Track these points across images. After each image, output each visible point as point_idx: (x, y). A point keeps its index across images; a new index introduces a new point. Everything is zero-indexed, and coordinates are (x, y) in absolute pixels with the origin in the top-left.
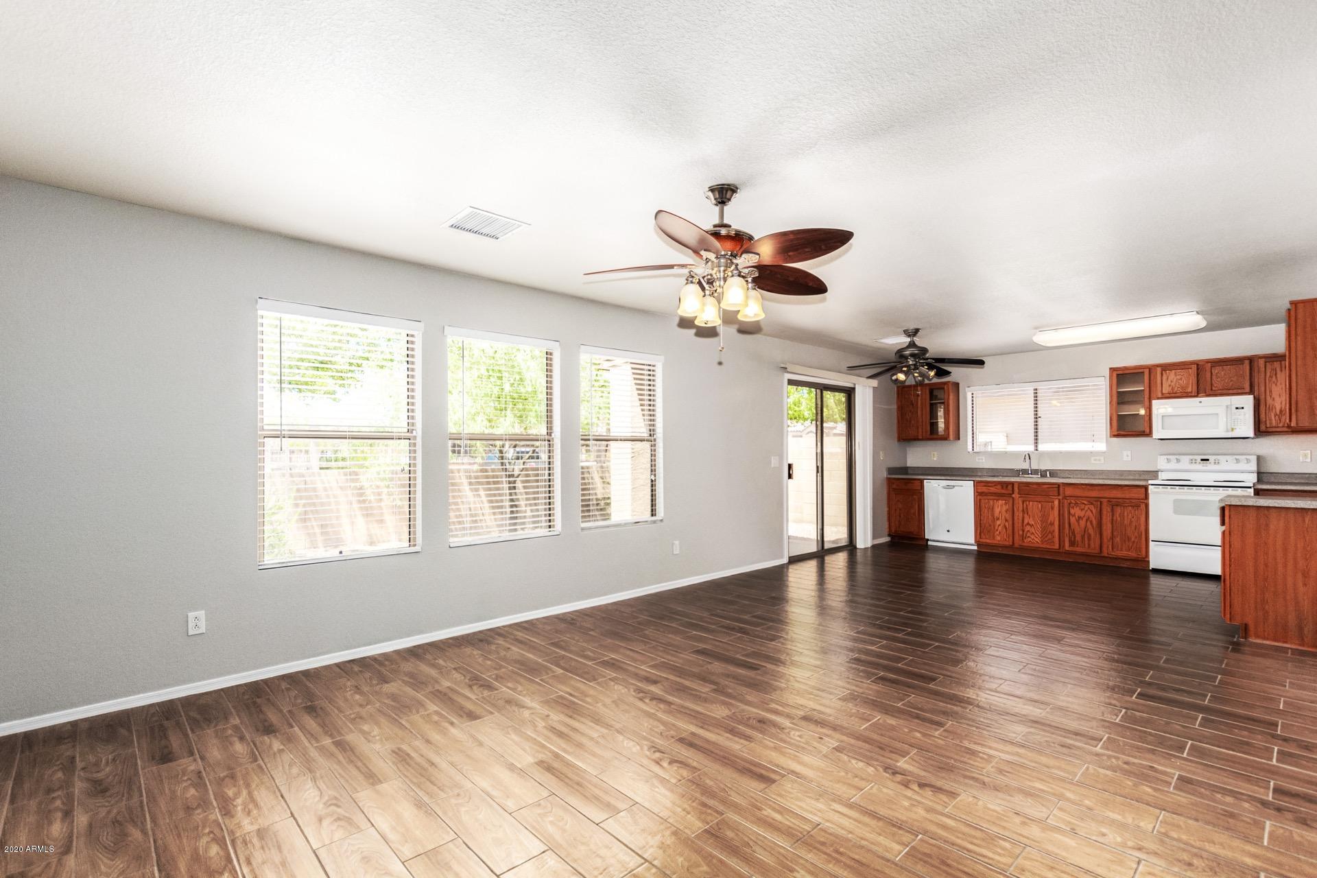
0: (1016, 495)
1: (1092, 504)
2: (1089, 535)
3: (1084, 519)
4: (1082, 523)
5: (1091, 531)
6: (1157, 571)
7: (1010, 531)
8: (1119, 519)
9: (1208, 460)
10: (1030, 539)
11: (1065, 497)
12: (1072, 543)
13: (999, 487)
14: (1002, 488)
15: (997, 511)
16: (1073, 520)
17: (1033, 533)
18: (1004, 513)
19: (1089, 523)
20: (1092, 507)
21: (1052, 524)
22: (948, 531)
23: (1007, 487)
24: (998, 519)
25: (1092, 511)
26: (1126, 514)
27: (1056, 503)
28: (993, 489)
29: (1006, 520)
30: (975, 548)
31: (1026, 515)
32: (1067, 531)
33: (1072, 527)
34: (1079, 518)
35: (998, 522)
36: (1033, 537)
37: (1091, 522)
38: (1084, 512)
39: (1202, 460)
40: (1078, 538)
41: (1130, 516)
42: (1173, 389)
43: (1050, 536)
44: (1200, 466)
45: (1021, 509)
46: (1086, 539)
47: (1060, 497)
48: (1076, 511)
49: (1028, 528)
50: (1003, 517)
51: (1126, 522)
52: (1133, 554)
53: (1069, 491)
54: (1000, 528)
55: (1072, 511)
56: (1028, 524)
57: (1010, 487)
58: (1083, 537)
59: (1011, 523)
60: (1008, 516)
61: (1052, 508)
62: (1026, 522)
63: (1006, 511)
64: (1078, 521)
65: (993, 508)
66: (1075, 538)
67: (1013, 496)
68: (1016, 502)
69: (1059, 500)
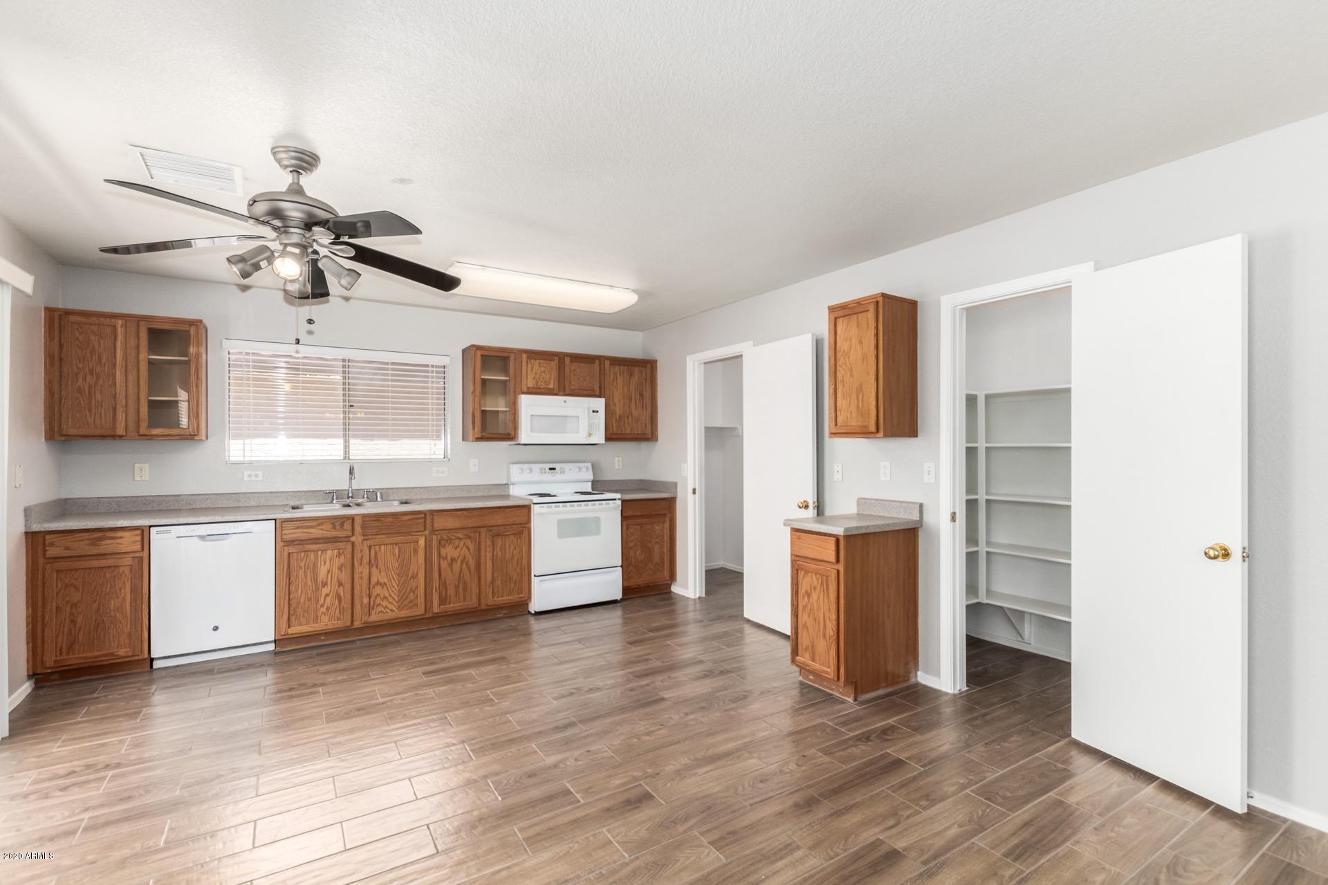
0: (357, 538)
1: (469, 537)
2: (465, 583)
3: (459, 561)
4: (456, 566)
5: (467, 578)
6: (539, 614)
7: (346, 604)
8: (499, 553)
9: (554, 469)
10: (380, 609)
11: (433, 532)
12: (443, 601)
13: (328, 526)
14: (334, 527)
15: (323, 571)
16: (444, 564)
17: (385, 597)
18: (335, 571)
19: (464, 566)
20: (468, 542)
21: (414, 577)
22: (216, 628)
23: (342, 525)
24: (324, 585)
25: (468, 549)
26: (507, 546)
27: (422, 542)
28: (316, 532)
29: (340, 584)
30: (271, 647)
31: (374, 569)
32: (436, 584)
33: (443, 577)
34: (453, 560)
35: (325, 591)
36: (385, 603)
37: (467, 564)
38: (458, 550)
39: (550, 469)
40: (451, 591)
41: (512, 547)
42: (537, 383)
43: (412, 596)
44: (549, 476)
45: (366, 560)
46: (461, 589)
47: (427, 533)
48: (449, 551)
49: (378, 590)
50: (335, 580)
51: (507, 557)
52: (514, 598)
53: (440, 523)
54: (328, 599)
55: (443, 552)
56: (378, 583)
57: (348, 525)
58: (457, 587)
59: (348, 586)
60: (345, 577)
61: (416, 551)
62: (374, 580)
63: (340, 569)
64: (451, 565)
65: (315, 565)
66: (446, 589)
67: (353, 539)
68: (357, 549)
69: (426, 537)
